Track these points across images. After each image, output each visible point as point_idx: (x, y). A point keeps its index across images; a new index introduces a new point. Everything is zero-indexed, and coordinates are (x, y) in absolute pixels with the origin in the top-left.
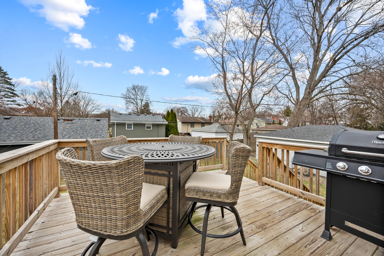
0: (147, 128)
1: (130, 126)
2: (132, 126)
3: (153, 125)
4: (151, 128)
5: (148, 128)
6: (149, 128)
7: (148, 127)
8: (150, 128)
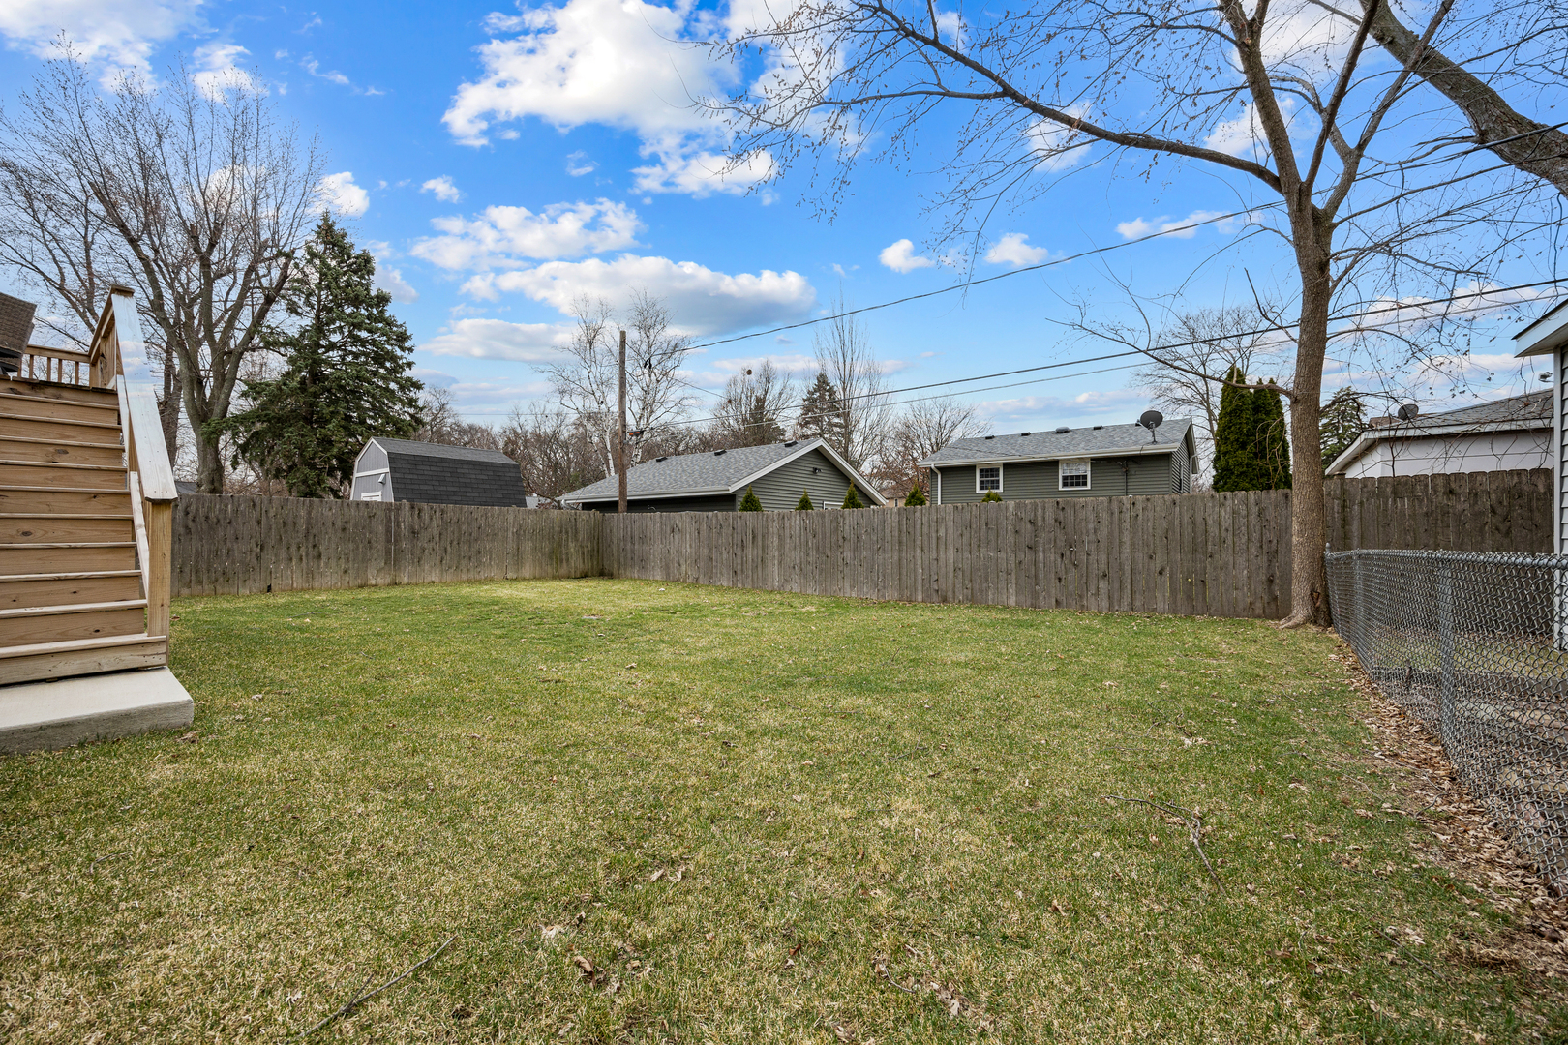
0: (1065, 485)
1: (992, 476)
2: (998, 476)
3: (1097, 462)
4: (1085, 484)
5: (1072, 484)
6: (1078, 484)
7: (1072, 477)
8: (1080, 480)
